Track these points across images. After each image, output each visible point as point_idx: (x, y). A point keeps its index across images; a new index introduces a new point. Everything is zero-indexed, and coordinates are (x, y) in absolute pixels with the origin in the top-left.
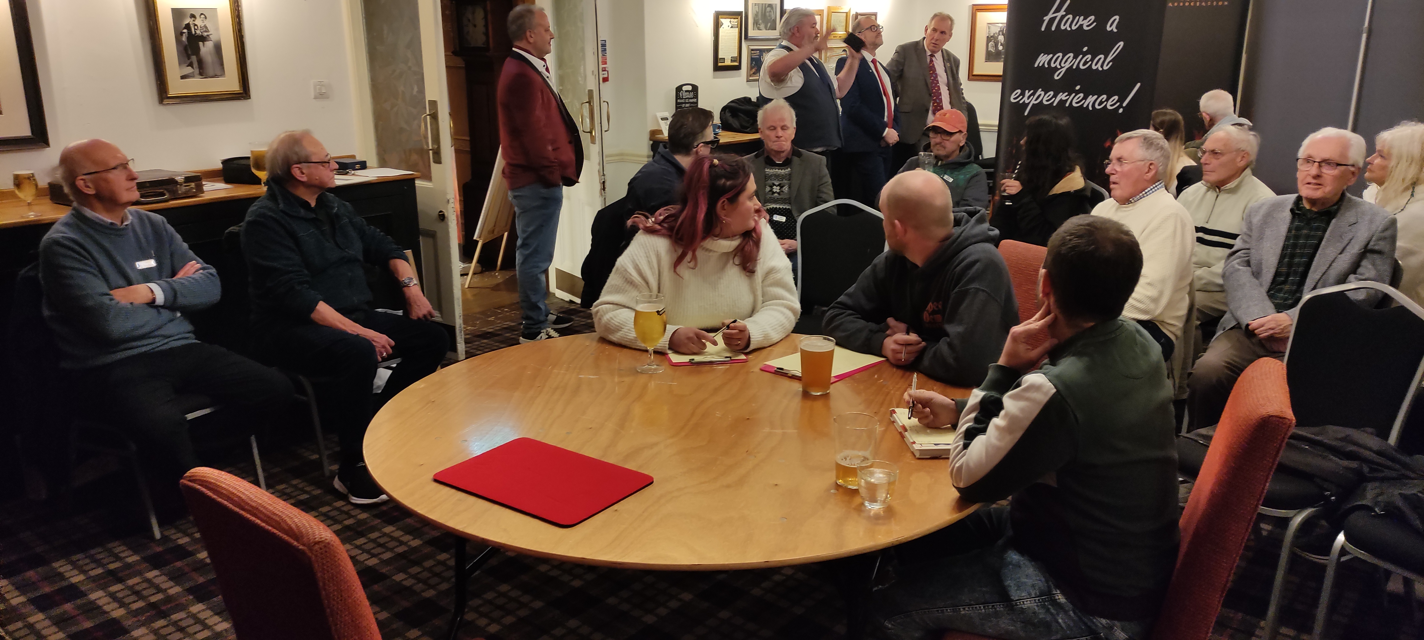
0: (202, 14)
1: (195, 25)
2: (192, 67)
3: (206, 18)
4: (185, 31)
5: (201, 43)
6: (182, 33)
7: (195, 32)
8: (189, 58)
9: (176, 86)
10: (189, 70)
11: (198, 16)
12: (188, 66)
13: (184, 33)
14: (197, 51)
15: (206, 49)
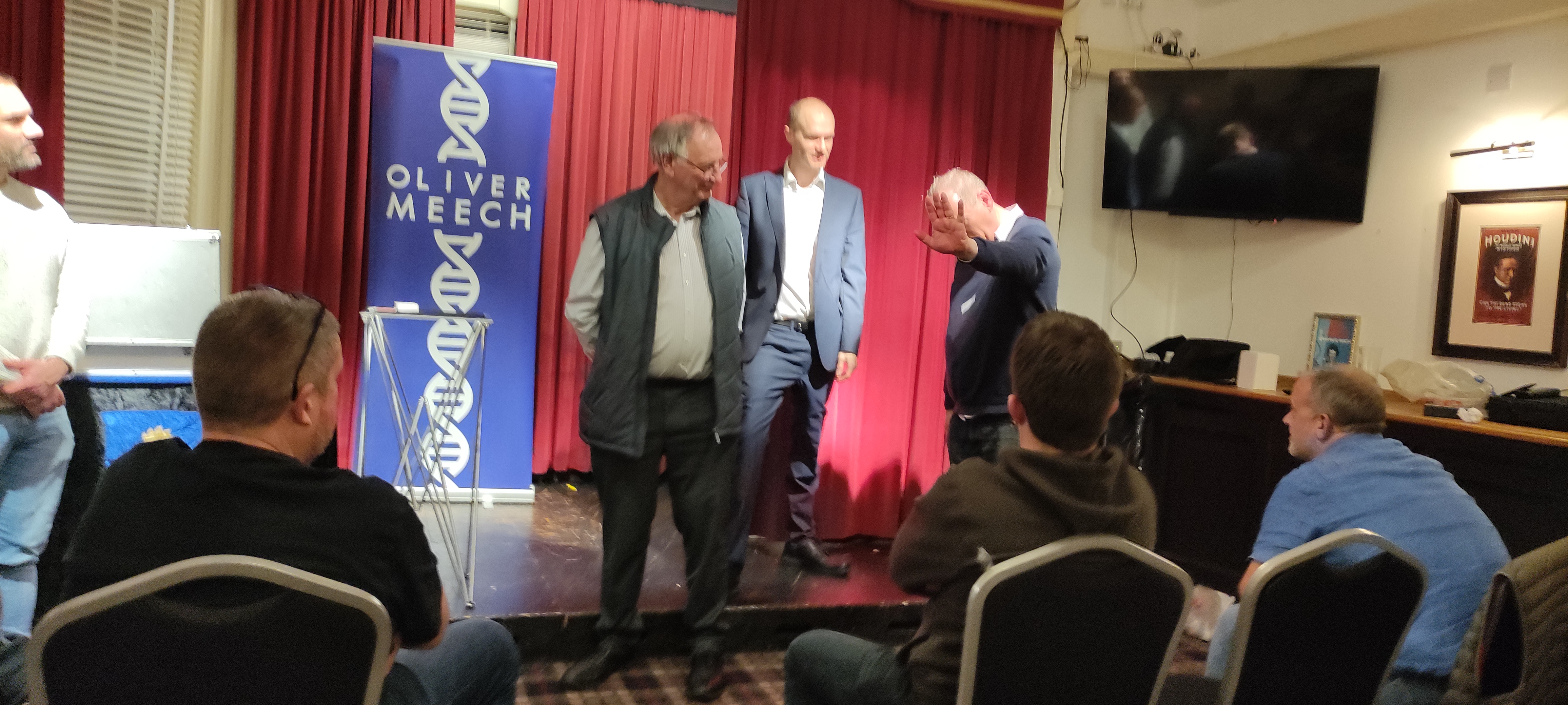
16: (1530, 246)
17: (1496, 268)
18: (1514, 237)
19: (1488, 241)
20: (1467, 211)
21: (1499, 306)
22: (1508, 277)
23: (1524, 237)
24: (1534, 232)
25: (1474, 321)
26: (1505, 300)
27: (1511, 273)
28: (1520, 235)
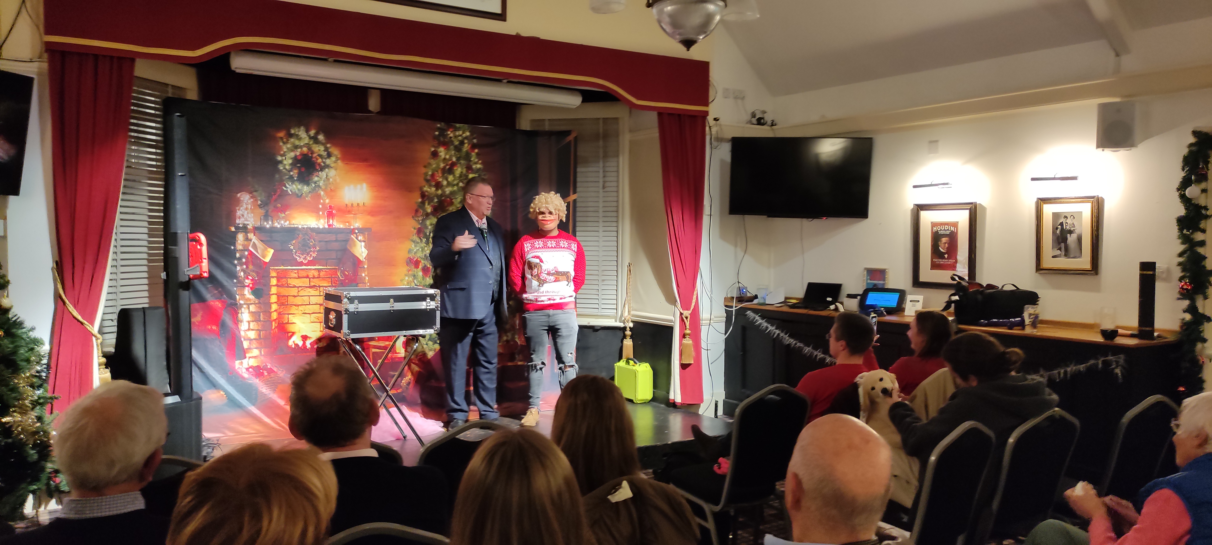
0: (1072, 216)
1: (1066, 223)
2: (1061, 251)
3: (1074, 218)
4: (1060, 227)
5: (1069, 235)
6: (1057, 228)
7: (1066, 227)
8: (1059, 243)
9: (1048, 262)
10: (1059, 252)
11: (1069, 217)
12: (1057, 250)
13: (1059, 228)
14: (1065, 240)
15: (1071, 239)
16: (954, 232)
17: (939, 242)
18: (947, 227)
19: (935, 229)
20: (923, 214)
21: (942, 261)
22: (946, 247)
23: (952, 227)
24: (955, 225)
25: (931, 269)
26: (944, 258)
27: (947, 245)
28: (949, 227)
